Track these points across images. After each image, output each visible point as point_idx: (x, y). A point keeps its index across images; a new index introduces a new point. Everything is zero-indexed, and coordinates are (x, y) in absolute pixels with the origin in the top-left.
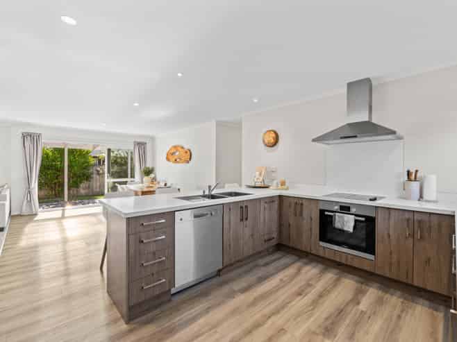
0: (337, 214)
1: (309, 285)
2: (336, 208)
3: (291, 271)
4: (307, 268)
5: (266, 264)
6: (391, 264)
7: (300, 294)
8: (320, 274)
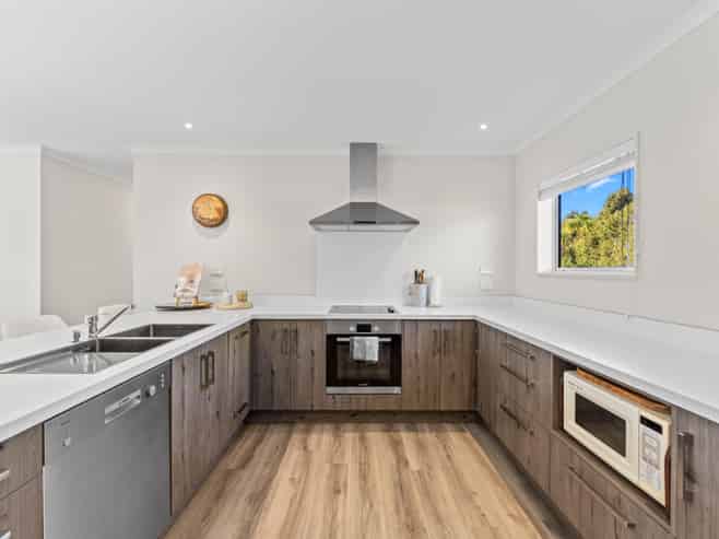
0: (356, 338)
1: (336, 467)
2: (353, 329)
3: (294, 454)
4: (313, 438)
5: (245, 462)
6: (418, 392)
7: (337, 492)
8: (335, 440)
